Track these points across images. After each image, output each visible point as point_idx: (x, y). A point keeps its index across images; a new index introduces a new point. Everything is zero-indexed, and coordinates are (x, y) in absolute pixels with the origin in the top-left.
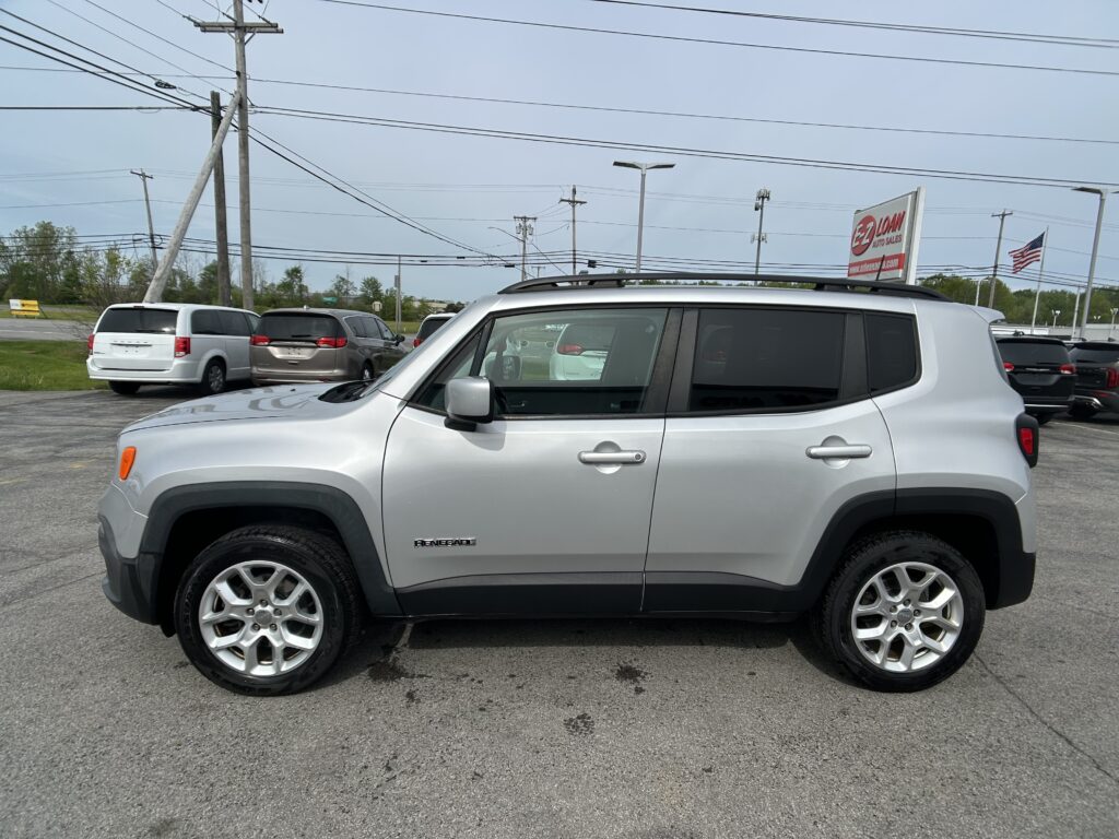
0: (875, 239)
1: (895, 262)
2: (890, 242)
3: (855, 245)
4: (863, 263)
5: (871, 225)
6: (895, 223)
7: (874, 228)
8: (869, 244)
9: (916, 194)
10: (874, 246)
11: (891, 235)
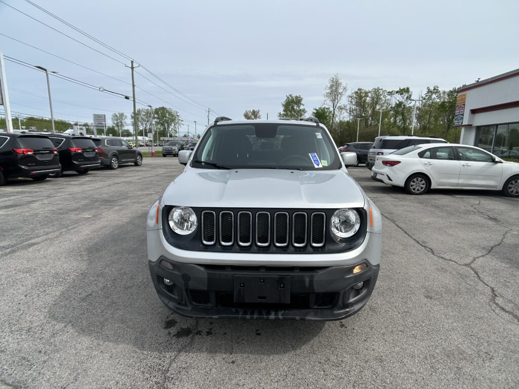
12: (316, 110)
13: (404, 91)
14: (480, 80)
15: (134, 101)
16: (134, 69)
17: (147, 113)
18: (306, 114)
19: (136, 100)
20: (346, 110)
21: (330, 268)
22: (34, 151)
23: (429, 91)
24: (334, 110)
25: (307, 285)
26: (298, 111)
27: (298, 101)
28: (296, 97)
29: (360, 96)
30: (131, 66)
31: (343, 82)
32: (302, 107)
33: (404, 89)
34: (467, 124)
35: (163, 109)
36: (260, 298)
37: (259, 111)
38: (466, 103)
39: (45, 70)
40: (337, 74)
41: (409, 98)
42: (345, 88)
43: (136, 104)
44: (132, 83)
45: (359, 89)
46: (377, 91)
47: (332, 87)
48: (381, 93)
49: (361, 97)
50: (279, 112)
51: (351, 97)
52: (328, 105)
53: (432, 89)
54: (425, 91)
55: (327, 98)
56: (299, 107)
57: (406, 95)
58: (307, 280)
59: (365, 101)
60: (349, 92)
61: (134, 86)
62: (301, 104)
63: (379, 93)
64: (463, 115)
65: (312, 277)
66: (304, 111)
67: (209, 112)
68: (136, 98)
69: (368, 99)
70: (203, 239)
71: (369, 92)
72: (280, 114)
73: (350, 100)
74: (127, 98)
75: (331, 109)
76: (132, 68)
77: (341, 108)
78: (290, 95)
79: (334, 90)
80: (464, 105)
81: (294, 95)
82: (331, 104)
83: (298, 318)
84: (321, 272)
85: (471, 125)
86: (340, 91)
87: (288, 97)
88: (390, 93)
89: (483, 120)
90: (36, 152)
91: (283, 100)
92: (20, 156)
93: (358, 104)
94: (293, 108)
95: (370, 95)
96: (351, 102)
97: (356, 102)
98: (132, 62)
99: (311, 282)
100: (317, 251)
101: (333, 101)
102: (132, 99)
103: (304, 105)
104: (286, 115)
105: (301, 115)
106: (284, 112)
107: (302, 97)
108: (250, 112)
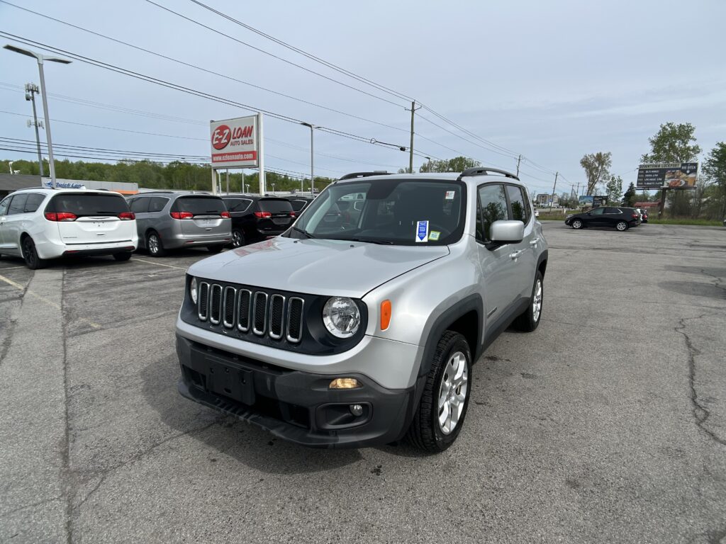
0: (232, 140)
1: (251, 156)
2: (244, 143)
3: (215, 142)
4: (224, 154)
5: (227, 131)
6: (247, 132)
7: (230, 133)
8: (227, 144)
9: (258, 117)
10: (232, 144)
11: (244, 139)
15: (411, 152)
16: (415, 112)
17: (441, 166)
19: (414, 152)
21: (294, 373)
22: (272, 215)
25: (269, 388)
26: (682, 151)
27: (684, 133)
28: (681, 127)
30: (411, 109)
32: (691, 144)
35: (461, 159)
36: (226, 389)
37: (609, 154)
39: (310, 126)
43: (413, 156)
44: (410, 131)
50: (645, 154)
56: (686, 143)
58: (268, 380)
61: (412, 133)
62: (689, 138)
65: (273, 379)
66: (696, 150)
68: (414, 148)
70: (199, 313)
72: (647, 157)
74: (403, 149)
76: (413, 111)
78: (669, 125)
81: (677, 124)
83: (264, 428)
84: (285, 375)
87: (664, 128)
90: (274, 216)
92: (259, 219)
94: (672, 146)
98: (413, 103)
99: (273, 383)
100: (290, 347)
102: (409, 150)
103: (695, 140)
104: (657, 158)
105: (688, 157)
106: (653, 154)
107: (693, 125)
108: (592, 156)
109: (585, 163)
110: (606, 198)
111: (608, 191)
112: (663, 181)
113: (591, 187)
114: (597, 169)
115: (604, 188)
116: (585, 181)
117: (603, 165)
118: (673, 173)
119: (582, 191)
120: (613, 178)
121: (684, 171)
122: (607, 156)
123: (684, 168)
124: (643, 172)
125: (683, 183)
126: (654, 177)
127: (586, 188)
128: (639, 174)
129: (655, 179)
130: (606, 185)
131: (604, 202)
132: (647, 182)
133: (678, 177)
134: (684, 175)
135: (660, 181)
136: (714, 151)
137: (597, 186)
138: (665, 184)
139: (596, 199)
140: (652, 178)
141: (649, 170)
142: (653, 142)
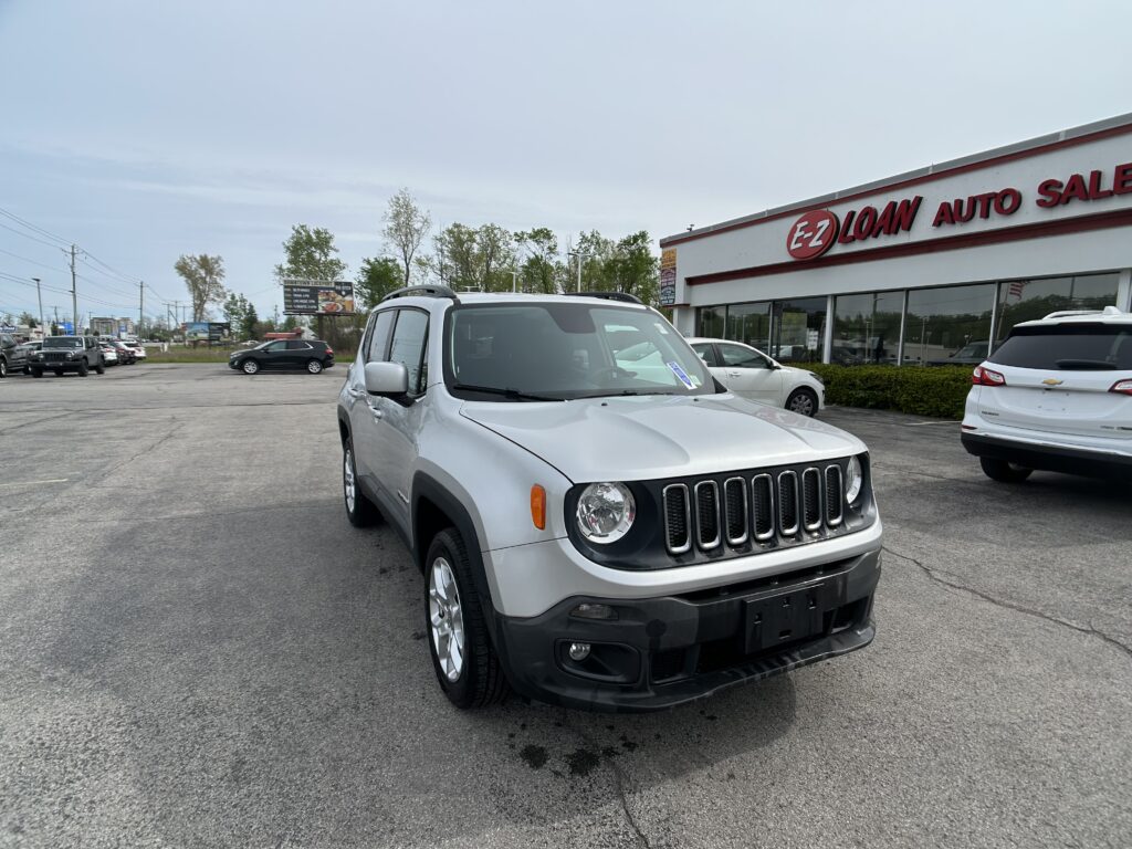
12: (368, 262)
13: (541, 235)
14: (694, 229)
18: (344, 272)
20: (432, 267)
21: (863, 557)
23: (584, 239)
24: (407, 265)
25: (840, 593)
26: (324, 265)
27: (323, 242)
28: (318, 233)
29: (458, 241)
31: (422, 209)
32: (332, 256)
33: (541, 231)
34: (681, 302)
36: (782, 634)
37: (219, 258)
38: (677, 266)
40: (406, 189)
41: (552, 250)
42: (426, 221)
45: (456, 226)
46: (490, 230)
47: (396, 216)
48: (498, 236)
49: (460, 242)
50: (279, 264)
51: (441, 239)
52: (394, 253)
53: (588, 235)
54: (578, 239)
55: (388, 240)
56: (326, 255)
57: (547, 244)
58: (840, 584)
59: (468, 250)
60: (436, 230)
62: (330, 248)
63: (495, 235)
64: (674, 286)
65: (845, 578)
66: (339, 264)
67: (73, 254)
69: (476, 249)
70: (669, 544)
71: (477, 233)
72: (281, 268)
73: (439, 246)
75: (401, 263)
77: (420, 263)
78: (302, 227)
79: (404, 225)
80: (675, 269)
81: (312, 228)
82: (399, 252)
83: (824, 655)
84: (853, 566)
85: (688, 305)
86: (417, 226)
87: (298, 232)
88: (520, 238)
89: (706, 296)
91: (287, 236)
93: (455, 255)
94: (310, 256)
95: (477, 238)
96: (442, 251)
97: (452, 252)
99: (845, 586)
100: (838, 532)
101: (405, 246)
103: (336, 251)
104: (295, 272)
105: (334, 274)
106: (289, 266)
107: (331, 232)
108: (193, 259)
109: (182, 268)
110: (227, 326)
111: (226, 315)
112: (317, 304)
113: (199, 308)
114: (204, 279)
115: (219, 310)
116: (188, 299)
117: (212, 274)
118: (327, 294)
119: (186, 315)
120: (233, 297)
121: (339, 292)
122: (217, 262)
123: (338, 288)
124: (290, 292)
125: (341, 307)
126: (306, 298)
127: (192, 310)
128: (285, 292)
129: (306, 301)
130: (222, 306)
131: (226, 332)
132: (297, 304)
133: (333, 299)
134: (340, 297)
135: (312, 304)
136: (364, 270)
137: (208, 306)
138: (320, 308)
139: (213, 327)
140: (303, 298)
141: (297, 287)
142: (288, 248)
